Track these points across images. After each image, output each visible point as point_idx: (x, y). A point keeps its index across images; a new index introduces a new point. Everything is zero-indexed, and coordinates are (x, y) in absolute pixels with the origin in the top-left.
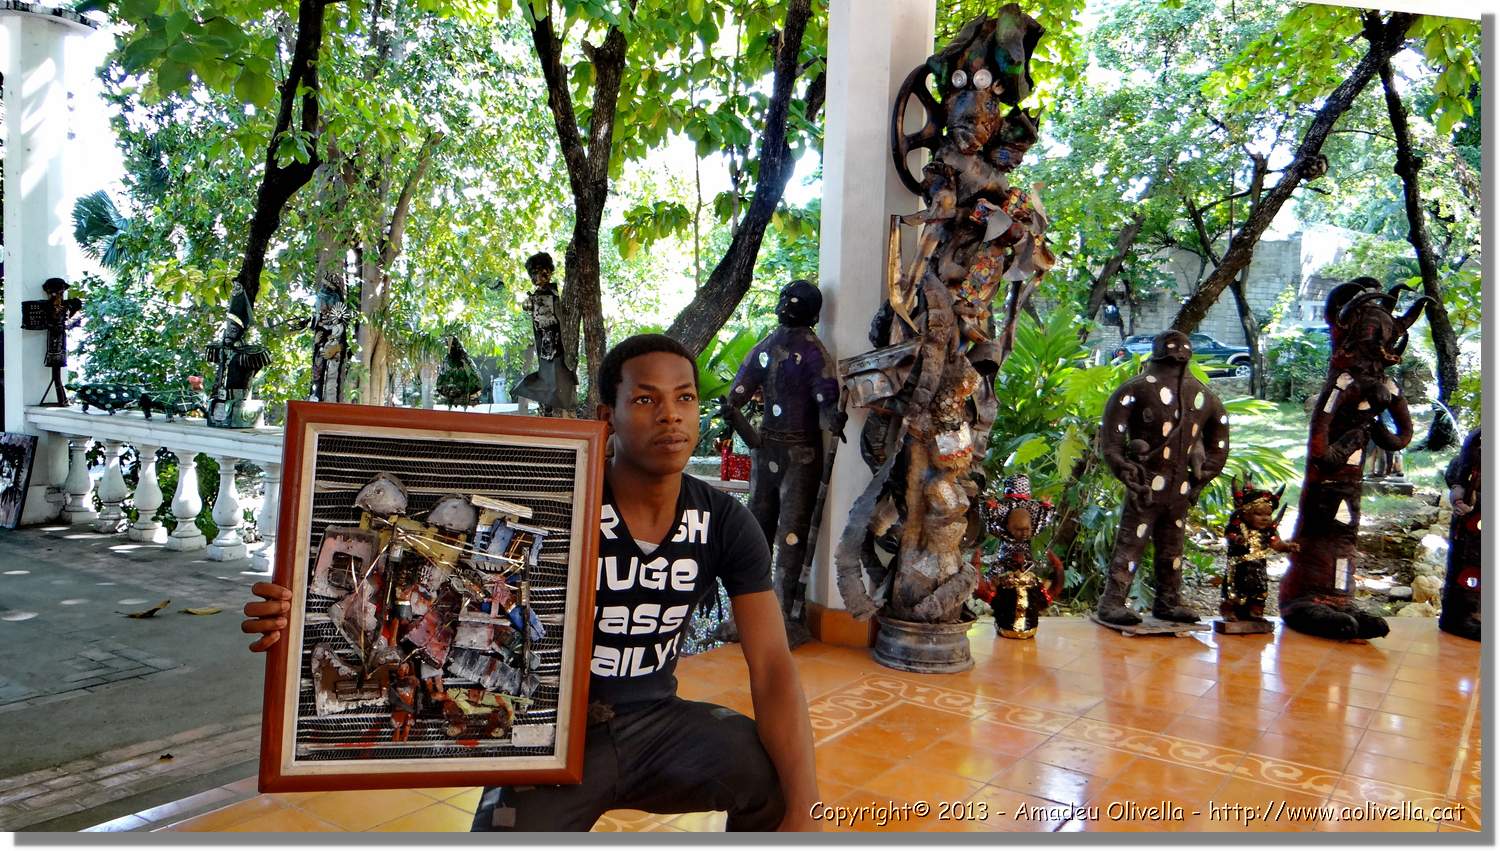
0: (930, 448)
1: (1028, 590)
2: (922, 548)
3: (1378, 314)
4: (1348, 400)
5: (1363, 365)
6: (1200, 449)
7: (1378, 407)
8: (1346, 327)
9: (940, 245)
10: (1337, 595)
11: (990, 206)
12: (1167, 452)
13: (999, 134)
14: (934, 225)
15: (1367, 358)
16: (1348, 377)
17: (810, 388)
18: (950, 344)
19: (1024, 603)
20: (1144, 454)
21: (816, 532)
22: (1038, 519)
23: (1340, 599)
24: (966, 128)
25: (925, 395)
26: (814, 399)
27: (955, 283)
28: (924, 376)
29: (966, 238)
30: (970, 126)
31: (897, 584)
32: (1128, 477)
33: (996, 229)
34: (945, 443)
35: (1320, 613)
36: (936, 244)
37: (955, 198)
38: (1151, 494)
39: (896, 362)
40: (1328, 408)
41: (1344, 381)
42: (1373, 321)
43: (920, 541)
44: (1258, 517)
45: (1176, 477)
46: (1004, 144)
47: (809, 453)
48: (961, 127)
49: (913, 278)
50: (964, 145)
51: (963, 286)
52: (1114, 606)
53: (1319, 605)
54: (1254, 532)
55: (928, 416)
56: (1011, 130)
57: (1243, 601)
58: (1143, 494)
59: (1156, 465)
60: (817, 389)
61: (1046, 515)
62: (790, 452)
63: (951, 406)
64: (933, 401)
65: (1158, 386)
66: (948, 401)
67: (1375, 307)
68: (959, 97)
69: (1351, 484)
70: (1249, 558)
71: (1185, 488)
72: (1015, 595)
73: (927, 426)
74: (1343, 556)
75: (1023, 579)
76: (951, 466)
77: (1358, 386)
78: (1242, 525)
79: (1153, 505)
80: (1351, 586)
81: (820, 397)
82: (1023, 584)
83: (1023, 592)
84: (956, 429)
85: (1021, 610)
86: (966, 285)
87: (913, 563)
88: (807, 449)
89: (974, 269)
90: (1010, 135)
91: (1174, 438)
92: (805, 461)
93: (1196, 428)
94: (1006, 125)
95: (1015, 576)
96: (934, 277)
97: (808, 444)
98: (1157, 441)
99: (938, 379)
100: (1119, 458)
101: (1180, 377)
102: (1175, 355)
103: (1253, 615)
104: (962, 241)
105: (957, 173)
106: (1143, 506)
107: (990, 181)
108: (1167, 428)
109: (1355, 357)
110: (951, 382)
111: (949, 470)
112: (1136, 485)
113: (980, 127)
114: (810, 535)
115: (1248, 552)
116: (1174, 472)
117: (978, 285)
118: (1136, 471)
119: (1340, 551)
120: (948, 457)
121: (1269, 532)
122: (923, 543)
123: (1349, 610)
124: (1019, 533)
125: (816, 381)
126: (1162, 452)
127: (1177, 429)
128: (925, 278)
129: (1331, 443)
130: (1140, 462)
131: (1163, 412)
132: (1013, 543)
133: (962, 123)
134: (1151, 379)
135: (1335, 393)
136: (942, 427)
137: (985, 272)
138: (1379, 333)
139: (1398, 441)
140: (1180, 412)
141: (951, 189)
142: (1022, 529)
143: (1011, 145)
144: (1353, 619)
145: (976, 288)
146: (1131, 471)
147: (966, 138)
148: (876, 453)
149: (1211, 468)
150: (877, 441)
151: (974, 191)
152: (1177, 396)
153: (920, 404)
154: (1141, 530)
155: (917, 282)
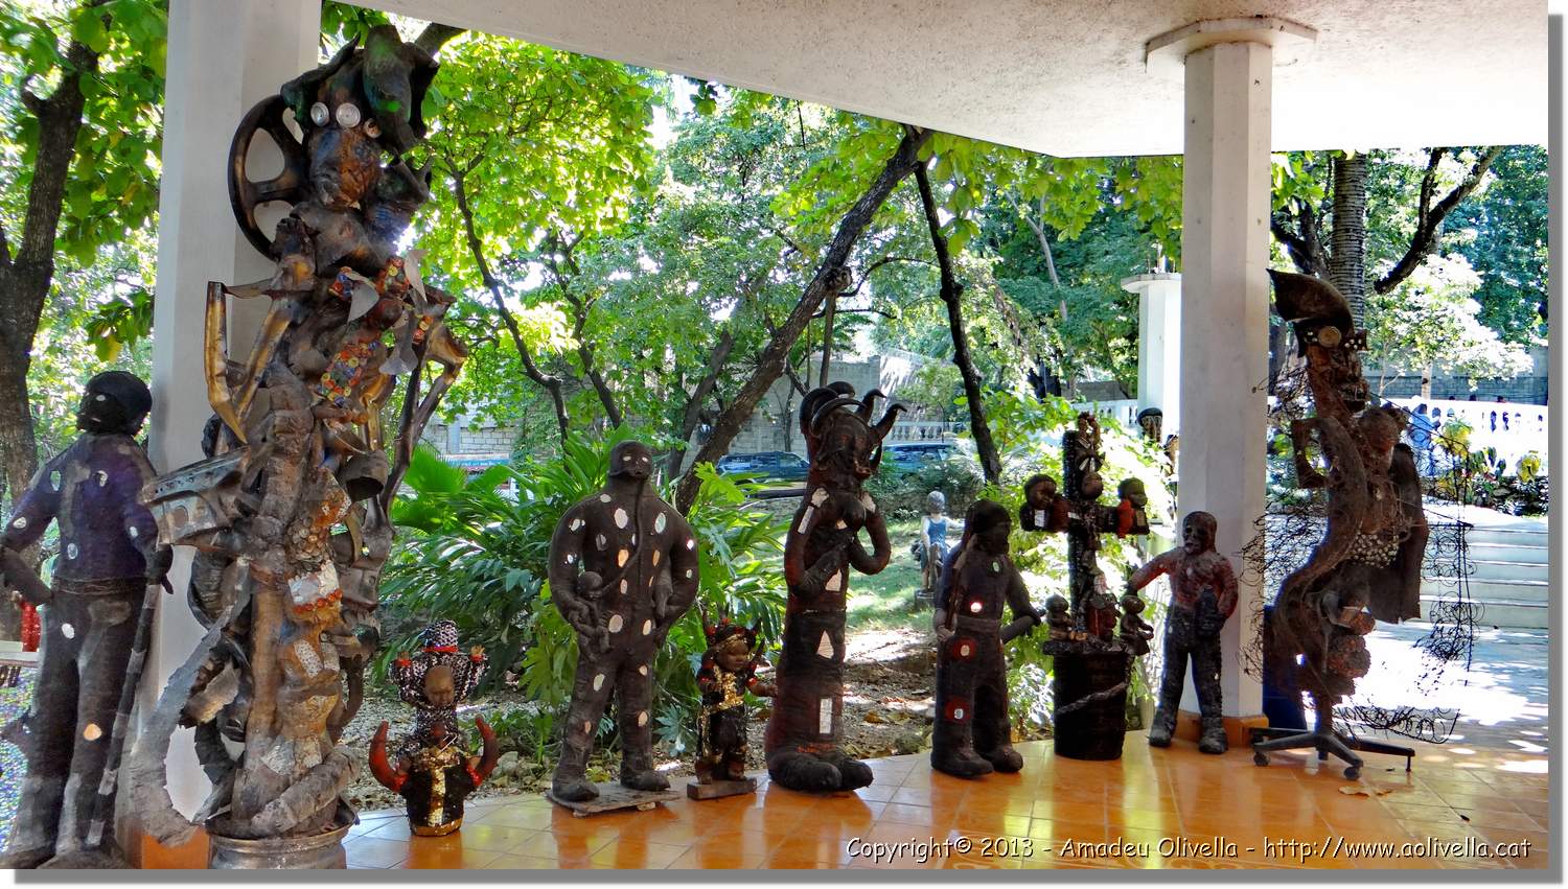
0: (283, 596)
1: (448, 773)
2: (274, 732)
3: (850, 423)
4: (824, 521)
5: (839, 478)
6: (666, 579)
7: (854, 526)
8: (819, 436)
9: (293, 326)
10: (822, 741)
11: (355, 276)
12: (624, 586)
13: (376, 191)
14: (285, 300)
15: (842, 472)
16: (823, 493)
17: (121, 520)
18: (310, 456)
19: (440, 788)
20: (595, 589)
21: (125, 721)
22: (465, 678)
23: (826, 746)
24: (329, 176)
25: (270, 525)
26: (125, 535)
27: (312, 376)
28: (270, 500)
29: (329, 318)
30: (333, 175)
31: (239, 785)
32: (576, 618)
33: (361, 305)
34: (301, 590)
35: (802, 765)
36: (287, 323)
37: (313, 266)
38: (607, 638)
39: (217, 480)
40: (802, 529)
41: (819, 497)
42: (848, 430)
43: (274, 722)
44: (732, 658)
45: (636, 615)
46: (382, 200)
47: (121, 609)
48: (323, 175)
49: (254, 368)
50: (327, 199)
51: (323, 379)
52: (569, 779)
53: (802, 756)
54: (728, 675)
55: (281, 554)
56: (390, 183)
57: (719, 758)
58: (596, 639)
59: (611, 601)
60: (128, 520)
61: (474, 671)
62: (90, 609)
63: (306, 539)
64: (284, 533)
65: (612, 507)
66: (303, 533)
67: (849, 414)
68: (323, 138)
69: (832, 613)
70: (724, 706)
71: (648, 627)
72: (432, 780)
73: (279, 568)
74: (826, 696)
75: (441, 757)
76: (311, 619)
77: (833, 502)
78: (716, 668)
79: (609, 651)
80: (837, 730)
81: (134, 532)
82: (440, 763)
83: (439, 774)
84: (316, 569)
85: (437, 798)
86: (326, 378)
87: (263, 754)
88: (117, 604)
89: (337, 357)
90: (390, 190)
91: (630, 569)
92: (115, 620)
93: (657, 555)
94: (385, 177)
95: (431, 755)
96: (283, 368)
97: (122, 597)
98: (611, 572)
99: (291, 504)
100: (568, 596)
101: (638, 495)
102: (630, 469)
103: (732, 773)
104: (325, 322)
105: (314, 234)
106: (598, 652)
107: (361, 246)
108: (623, 557)
109: (829, 469)
110: (308, 507)
111: (308, 624)
112: (588, 628)
113: (347, 176)
114: (116, 725)
115: (723, 700)
116: (634, 610)
117: (344, 378)
118: (586, 610)
119: (824, 691)
120: (305, 608)
121: (745, 674)
122: (278, 725)
123: (833, 759)
124: (437, 698)
125: (129, 510)
126: (618, 585)
127: (635, 558)
128: (271, 368)
129: (807, 567)
130: (591, 600)
131: (618, 538)
132: (432, 711)
133: (324, 171)
134: (605, 499)
135: (810, 510)
136: (300, 568)
137: (352, 363)
138: (852, 446)
139: (875, 564)
140: (637, 539)
141: (306, 254)
142: (442, 693)
143: (391, 202)
144: (835, 769)
145: (338, 384)
146: (580, 610)
147: (329, 189)
148: (208, 605)
149: (678, 603)
150: (208, 588)
151: (337, 256)
152: (634, 519)
153: (264, 538)
154: (598, 682)
155: (259, 374)
